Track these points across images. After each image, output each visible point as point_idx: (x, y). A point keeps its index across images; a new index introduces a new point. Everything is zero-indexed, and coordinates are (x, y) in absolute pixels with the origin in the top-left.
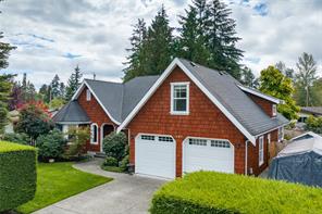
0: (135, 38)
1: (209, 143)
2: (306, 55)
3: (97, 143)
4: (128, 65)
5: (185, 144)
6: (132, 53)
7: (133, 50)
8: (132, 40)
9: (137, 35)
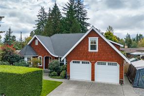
0: (40, 15)
1: (107, 64)
2: (110, 27)
3: (42, 65)
4: (36, 28)
5: (96, 65)
6: (38, 22)
7: (38, 21)
8: (38, 16)
9: (41, 14)
